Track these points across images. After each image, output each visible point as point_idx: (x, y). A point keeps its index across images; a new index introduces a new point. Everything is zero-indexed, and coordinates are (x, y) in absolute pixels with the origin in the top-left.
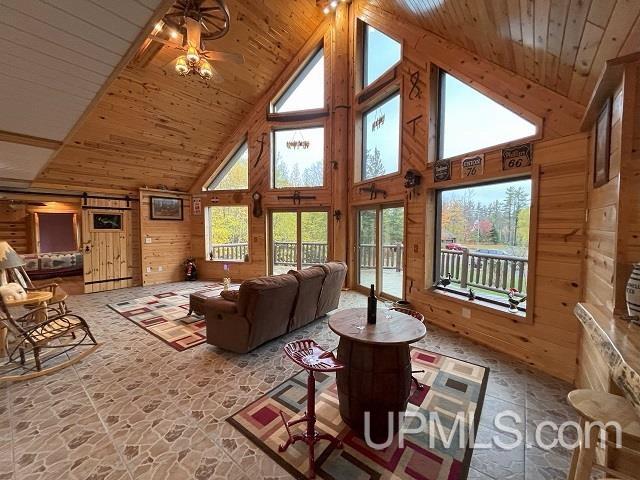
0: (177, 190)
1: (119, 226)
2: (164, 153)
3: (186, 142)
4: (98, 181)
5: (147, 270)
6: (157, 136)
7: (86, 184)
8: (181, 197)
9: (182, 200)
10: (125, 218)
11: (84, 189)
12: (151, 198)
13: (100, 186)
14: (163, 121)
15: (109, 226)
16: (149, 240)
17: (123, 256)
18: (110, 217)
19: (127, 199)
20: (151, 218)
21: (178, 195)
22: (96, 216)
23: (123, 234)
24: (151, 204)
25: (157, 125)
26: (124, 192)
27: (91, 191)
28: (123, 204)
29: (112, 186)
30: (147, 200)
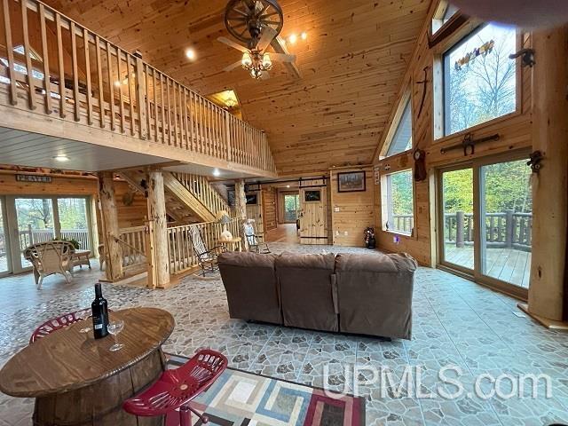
0: (360, 164)
1: (319, 199)
2: (338, 135)
3: (352, 119)
4: (306, 168)
5: (336, 234)
6: (328, 124)
7: (301, 172)
8: (364, 169)
9: (364, 172)
10: (322, 193)
11: (300, 175)
12: (338, 174)
13: (308, 171)
14: (327, 109)
15: (313, 199)
16: (337, 209)
17: (322, 221)
18: (314, 192)
19: (324, 178)
20: (339, 192)
21: (361, 168)
22: (306, 192)
23: (322, 205)
24: (338, 179)
25: (324, 115)
26: (323, 173)
27: (304, 176)
28: (320, 182)
29: (314, 171)
30: (335, 177)
